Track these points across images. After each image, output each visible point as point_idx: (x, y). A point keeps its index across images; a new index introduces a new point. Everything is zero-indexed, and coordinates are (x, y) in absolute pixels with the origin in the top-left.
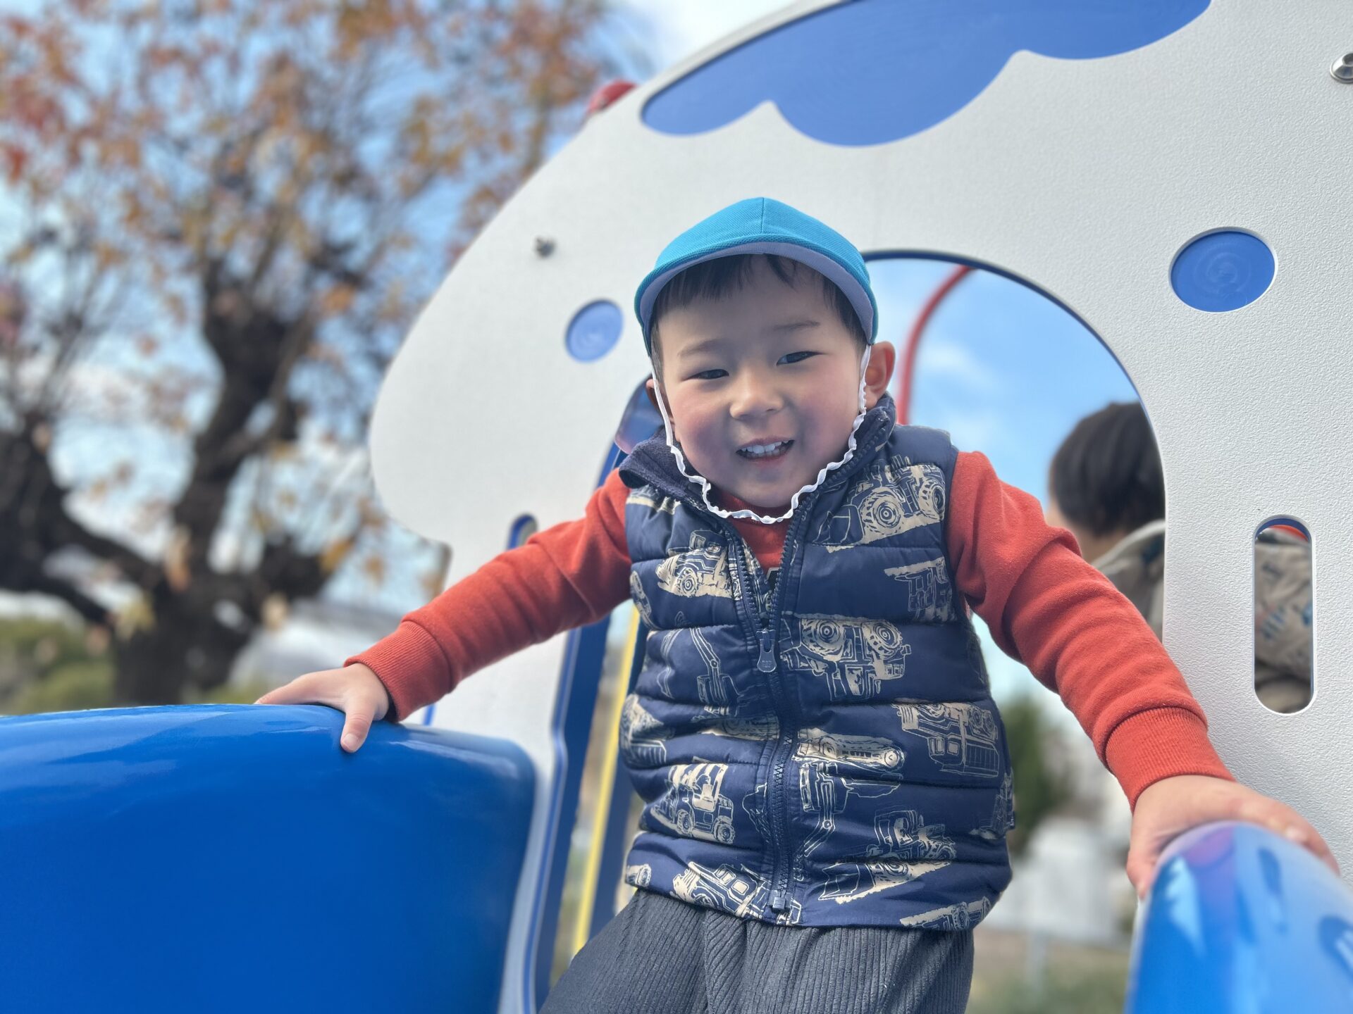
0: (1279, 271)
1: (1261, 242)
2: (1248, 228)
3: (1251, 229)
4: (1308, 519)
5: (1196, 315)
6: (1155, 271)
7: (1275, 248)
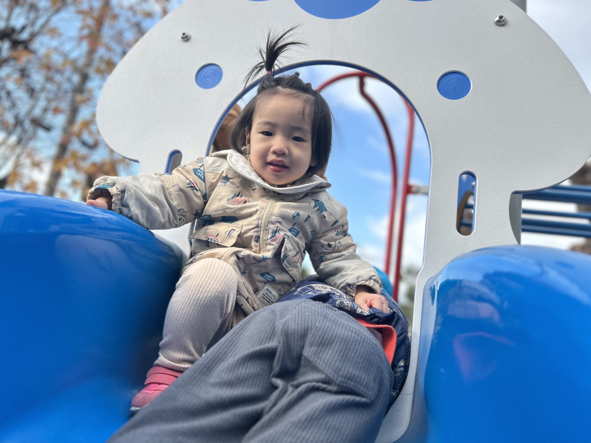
0: (472, 88)
1: (467, 77)
2: (463, 72)
3: (464, 72)
4: (476, 172)
5: (445, 100)
6: (432, 83)
7: (472, 80)
